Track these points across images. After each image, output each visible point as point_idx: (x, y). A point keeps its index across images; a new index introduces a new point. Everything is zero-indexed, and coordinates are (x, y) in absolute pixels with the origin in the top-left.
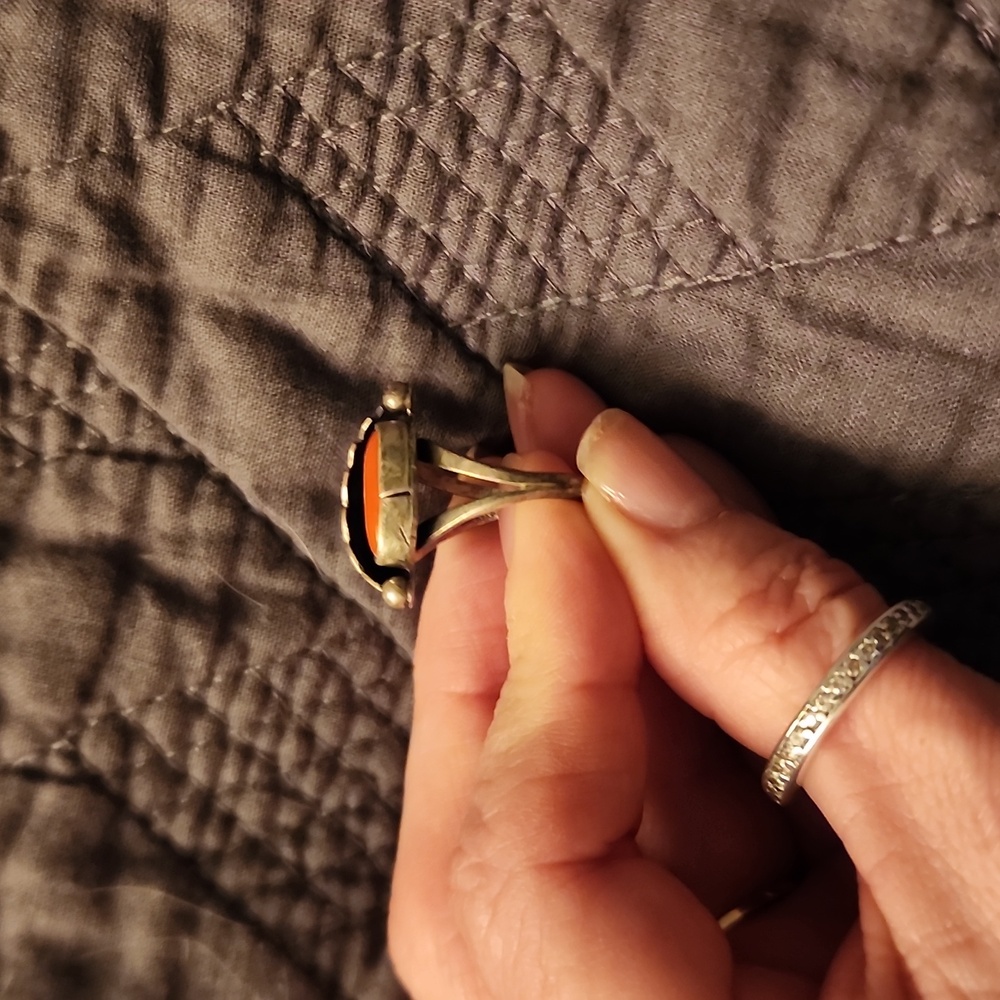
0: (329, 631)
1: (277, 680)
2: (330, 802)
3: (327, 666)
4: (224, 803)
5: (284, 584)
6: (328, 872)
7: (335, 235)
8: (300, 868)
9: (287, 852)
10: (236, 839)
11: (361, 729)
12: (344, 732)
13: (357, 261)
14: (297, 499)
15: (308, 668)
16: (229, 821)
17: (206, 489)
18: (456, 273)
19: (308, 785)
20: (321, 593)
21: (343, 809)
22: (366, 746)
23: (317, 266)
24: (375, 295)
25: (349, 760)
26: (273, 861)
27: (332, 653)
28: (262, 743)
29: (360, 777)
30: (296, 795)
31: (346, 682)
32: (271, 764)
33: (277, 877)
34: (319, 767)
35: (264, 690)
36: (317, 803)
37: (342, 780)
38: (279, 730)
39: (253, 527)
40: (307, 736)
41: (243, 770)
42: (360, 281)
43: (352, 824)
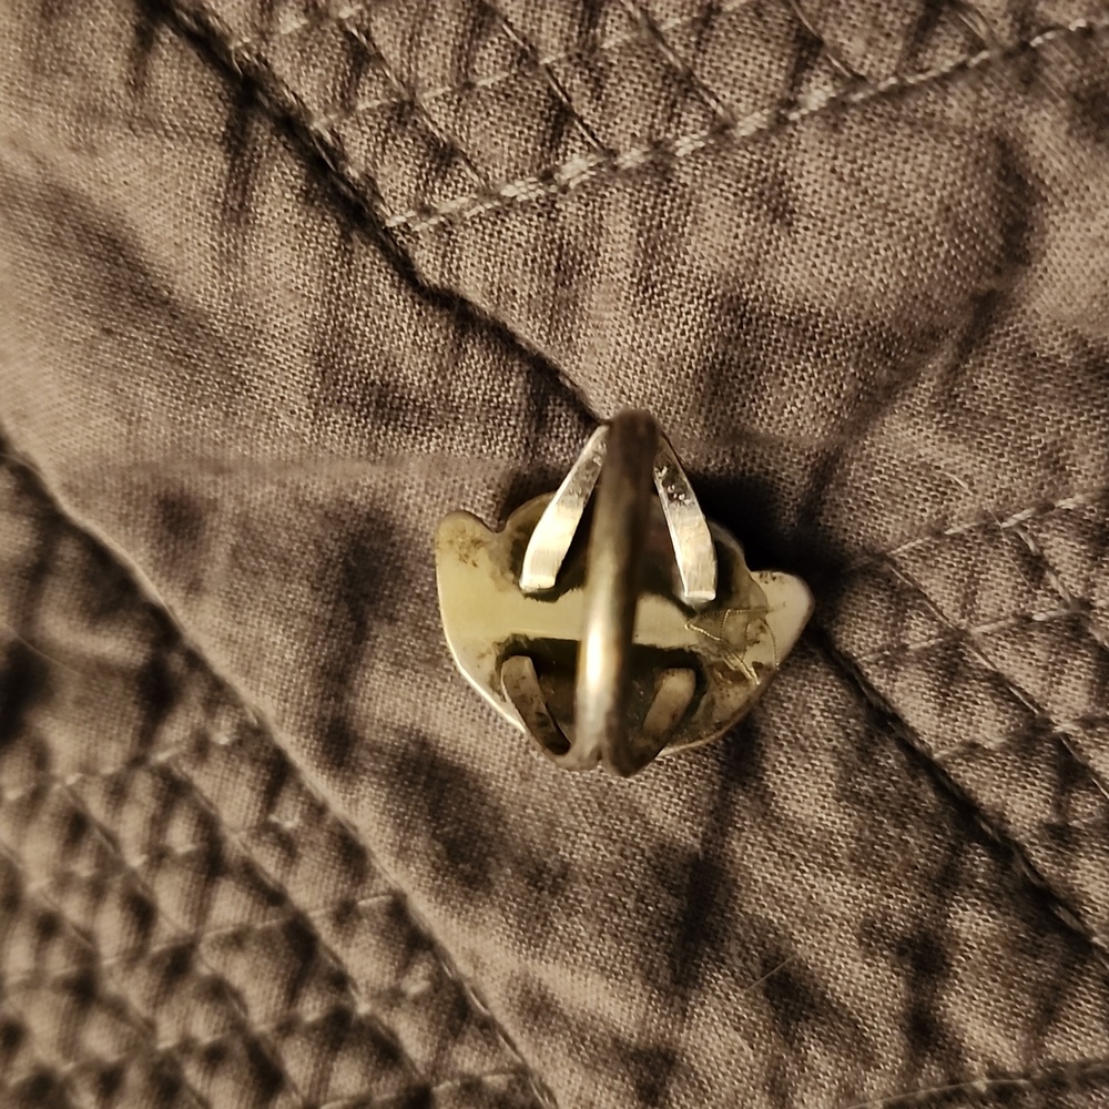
0: (176, 733)
1: (96, 807)
3: (174, 790)
5: (118, 646)
11: (230, 907)
12: (200, 910)
13: (210, 78)
14: (137, 508)
19: (133, 989)
20: (176, 662)
21: (186, 1045)
22: (236, 940)
24: (236, 142)
25: (209, 963)
27: (186, 769)
28: (73, 909)
29: (219, 992)
30: (118, 1009)
31: (208, 825)
32: (86, 954)
34: (156, 962)
35: (76, 826)
36: (150, 1027)
37: (189, 988)
38: (97, 891)
39: (68, 551)
40: (142, 913)
41: (39, 953)
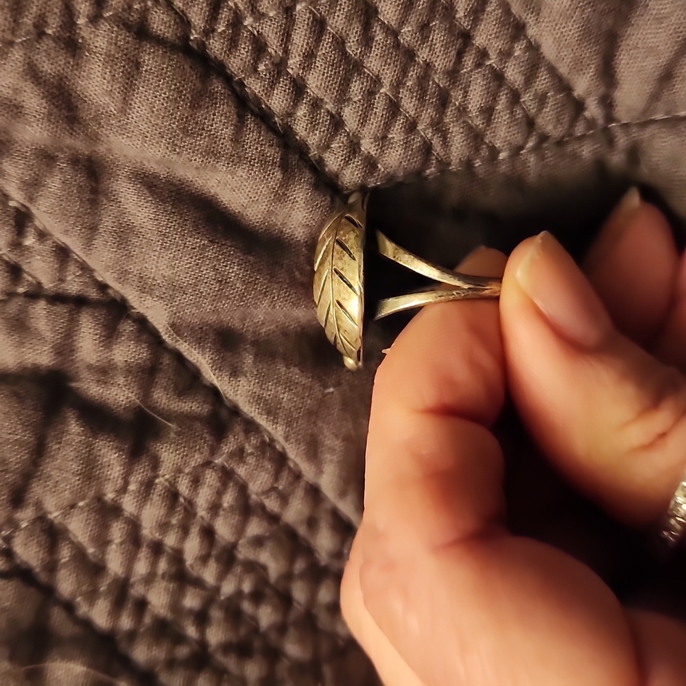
0: (229, 446)
1: (183, 487)
2: (228, 588)
3: (227, 475)
4: (137, 590)
5: (193, 406)
6: (226, 648)
7: (253, 113)
8: (203, 644)
9: (191, 631)
10: (147, 620)
11: (255, 528)
12: (240, 530)
13: (271, 135)
14: (206, 334)
15: (211, 478)
16: (141, 605)
17: (127, 327)
18: (354, 147)
19: (209, 574)
20: (224, 414)
21: (239, 594)
22: (258, 542)
23: (237, 140)
24: (285, 166)
25: (244, 553)
26: (180, 639)
27: (232, 465)
28: (170, 540)
29: (253, 567)
30: (198, 583)
31: (243, 489)
32: (177, 557)
33: (183, 652)
34: (218, 560)
35: (172, 496)
36: (217, 590)
37: (238, 569)
38: (185, 530)
39: (166, 360)
40: (208, 533)
41: (154, 564)
42: (273, 153)
43: (247, 606)
